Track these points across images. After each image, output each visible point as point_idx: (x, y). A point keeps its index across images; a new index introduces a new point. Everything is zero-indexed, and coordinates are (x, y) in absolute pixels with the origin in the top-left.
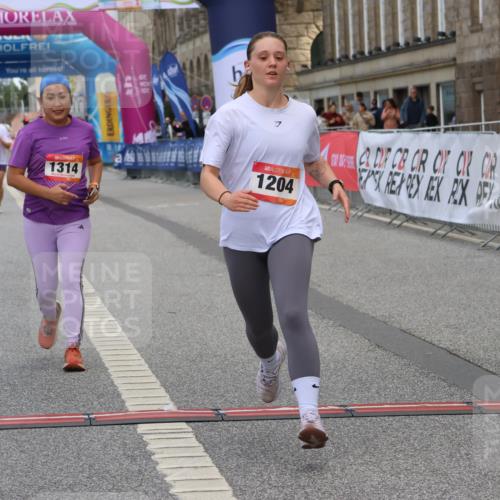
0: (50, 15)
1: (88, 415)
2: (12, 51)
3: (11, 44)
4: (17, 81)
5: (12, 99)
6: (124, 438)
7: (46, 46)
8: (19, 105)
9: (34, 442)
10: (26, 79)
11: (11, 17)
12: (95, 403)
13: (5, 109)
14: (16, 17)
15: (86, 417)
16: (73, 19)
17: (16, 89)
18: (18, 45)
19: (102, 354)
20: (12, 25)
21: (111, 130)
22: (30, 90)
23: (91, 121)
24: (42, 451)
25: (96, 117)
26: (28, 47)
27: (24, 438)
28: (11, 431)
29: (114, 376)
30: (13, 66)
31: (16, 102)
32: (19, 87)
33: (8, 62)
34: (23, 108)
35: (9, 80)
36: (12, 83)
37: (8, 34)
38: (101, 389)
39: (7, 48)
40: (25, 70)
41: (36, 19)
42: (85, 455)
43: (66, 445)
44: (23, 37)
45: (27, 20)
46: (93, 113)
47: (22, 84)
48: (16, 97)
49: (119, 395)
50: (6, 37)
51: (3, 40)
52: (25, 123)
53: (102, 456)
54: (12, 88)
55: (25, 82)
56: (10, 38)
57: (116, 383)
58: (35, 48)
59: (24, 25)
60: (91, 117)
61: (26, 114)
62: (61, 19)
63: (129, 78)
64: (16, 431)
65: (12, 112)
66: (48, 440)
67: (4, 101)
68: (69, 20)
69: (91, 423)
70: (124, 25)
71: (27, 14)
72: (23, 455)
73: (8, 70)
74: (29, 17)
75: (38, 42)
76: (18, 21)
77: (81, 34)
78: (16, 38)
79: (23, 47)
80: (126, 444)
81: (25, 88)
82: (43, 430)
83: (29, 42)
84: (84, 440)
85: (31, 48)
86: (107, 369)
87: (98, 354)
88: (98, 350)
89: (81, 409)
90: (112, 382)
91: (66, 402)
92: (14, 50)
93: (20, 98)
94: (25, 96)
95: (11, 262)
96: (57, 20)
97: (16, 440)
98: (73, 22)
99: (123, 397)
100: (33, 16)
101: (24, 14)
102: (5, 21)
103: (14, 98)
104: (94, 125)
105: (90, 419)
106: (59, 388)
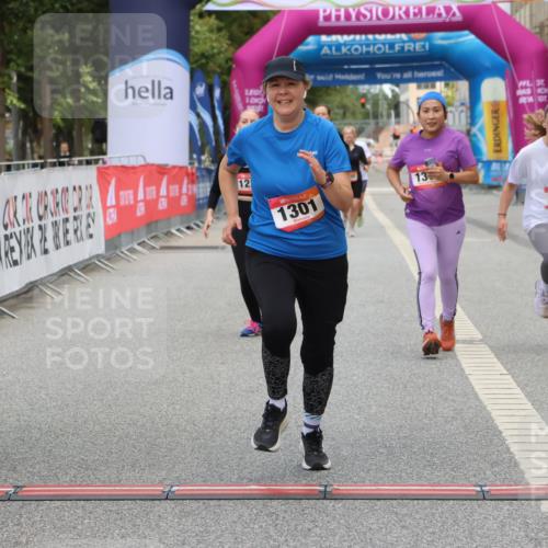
0: (431, 10)
1: (481, 486)
2: (384, 53)
3: (384, 44)
4: (387, 89)
5: (380, 109)
6: (525, 517)
7: (424, 47)
8: (389, 116)
9: (418, 516)
10: (397, 86)
11: (385, 13)
12: (488, 473)
13: (372, 121)
14: (391, 14)
15: (478, 489)
16: (458, 14)
17: (386, 97)
18: (392, 46)
19: (494, 414)
20: (386, 22)
21: (498, 146)
22: (402, 98)
23: (475, 135)
24: (427, 527)
25: (481, 130)
26: (403, 48)
27: (405, 511)
28: (388, 502)
29: (509, 441)
30: (384, 70)
31: (385, 113)
32: (390, 95)
33: (377, 66)
34: (393, 119)
35: (378, 86)
36: (381, 90)
37: (380, 33)
38: (494, 456)
39: (379, 49)
40: (398, 76)
41: (415, 14)
42: (479, 535)
43: (456, 522)
44: (398, 36)
45: (403, 16)
46: (478, 126)
47: (393, 91)
48: (386, 106)
49: (516, 464)
50: (377, 36)
51: (375, 39)
52: (396, 137)
53: (499, 538)
54: (380, 97)
55: (397, 89)
56: (382, 37)
57: (512, 450)
58: (412, 49)
59: (401, 22)
60: (474, 130)
61: (397, 127)
62: (444, 15)
63: (522, 83)
64: (394, 502)
65: (381, 124)
66: (433, 515)
67: (371, 112)
68: (454, 15)
69: (484, 497)
70: (518, 20)
71: (404, 9)
72: (405, 532)
73: (379, 75)
74: (407, 13)
75: (414, 41)
76: (393, 17)
77: (466, 32)
78: (389, 36)
79: (397, 48)
80: (527, 524)
81: (396, 96)
82: (426, 502)
83: (404, 42)
84: (476, 516)
85: (406, 48)
86: (501, 432)
87: (489, 414)
88: (489, 408)
89: (472, 479)
90: (508, 449)
91: (452, 470)
92: (387, 51)
93: (390, 108)
94: (396, 105)
95: (382, 302)
96: (440, 15)
97: (396, 513)
98: (458, 17)
99: (522, 467)
100: (412, 11)
101: (400, 9)
102: (378, 18)
103: (383, 107)
104: (478, 140)
105: (483, 491)
106: (444, 453)
